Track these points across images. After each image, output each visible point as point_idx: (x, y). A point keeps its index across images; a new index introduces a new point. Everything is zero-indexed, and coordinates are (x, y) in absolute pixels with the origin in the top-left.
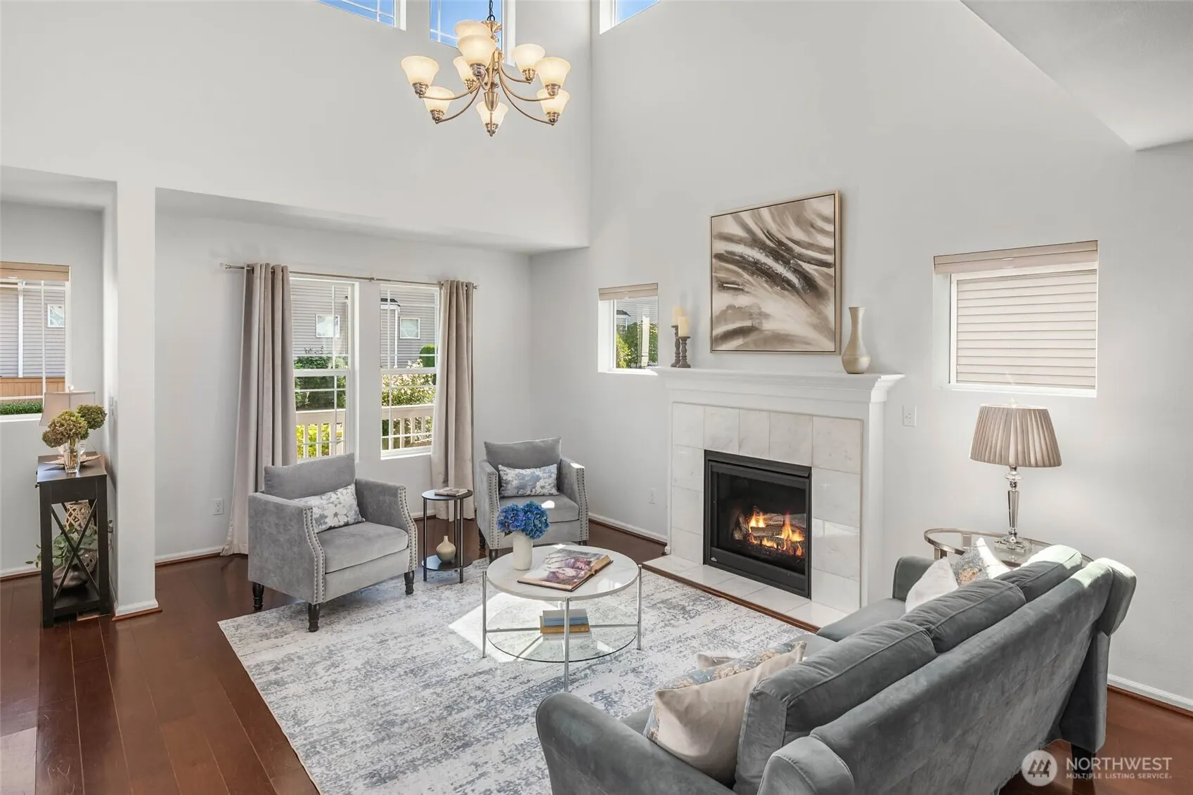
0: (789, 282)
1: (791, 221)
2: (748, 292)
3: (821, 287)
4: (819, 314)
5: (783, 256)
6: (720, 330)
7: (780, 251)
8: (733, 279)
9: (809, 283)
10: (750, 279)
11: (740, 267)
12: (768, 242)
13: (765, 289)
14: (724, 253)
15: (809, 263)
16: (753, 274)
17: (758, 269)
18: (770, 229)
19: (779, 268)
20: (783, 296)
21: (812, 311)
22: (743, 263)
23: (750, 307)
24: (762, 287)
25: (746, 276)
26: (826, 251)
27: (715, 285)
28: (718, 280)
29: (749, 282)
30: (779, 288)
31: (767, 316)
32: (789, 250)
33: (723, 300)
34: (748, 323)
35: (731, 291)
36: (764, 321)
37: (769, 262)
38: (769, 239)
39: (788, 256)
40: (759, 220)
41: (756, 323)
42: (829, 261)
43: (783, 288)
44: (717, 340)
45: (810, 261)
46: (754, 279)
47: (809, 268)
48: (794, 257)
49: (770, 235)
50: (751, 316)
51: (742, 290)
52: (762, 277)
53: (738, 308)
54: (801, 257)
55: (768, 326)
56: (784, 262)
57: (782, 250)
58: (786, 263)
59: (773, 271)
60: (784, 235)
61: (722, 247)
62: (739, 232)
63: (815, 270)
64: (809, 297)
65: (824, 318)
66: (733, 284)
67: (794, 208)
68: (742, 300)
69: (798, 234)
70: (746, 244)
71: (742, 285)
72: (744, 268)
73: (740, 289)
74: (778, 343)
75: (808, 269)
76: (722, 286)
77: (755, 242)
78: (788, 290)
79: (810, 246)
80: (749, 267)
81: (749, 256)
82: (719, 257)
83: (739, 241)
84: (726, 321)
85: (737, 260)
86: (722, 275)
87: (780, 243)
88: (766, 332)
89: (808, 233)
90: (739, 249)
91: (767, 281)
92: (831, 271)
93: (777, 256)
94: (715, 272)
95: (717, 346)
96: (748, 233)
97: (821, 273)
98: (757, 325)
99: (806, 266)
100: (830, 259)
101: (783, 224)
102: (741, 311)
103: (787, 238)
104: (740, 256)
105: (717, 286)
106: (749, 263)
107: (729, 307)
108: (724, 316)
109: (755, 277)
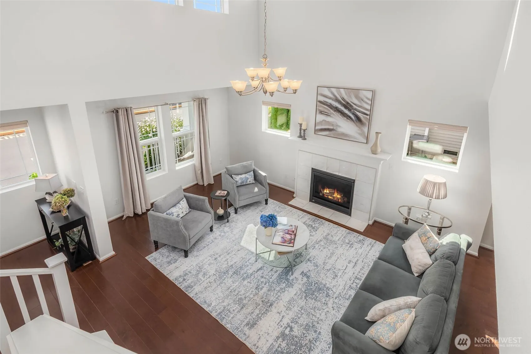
0: (350, 117)
1: (353, 95)
2: (332, 117)
3: (364, 122)
4: (361, 130)
5: (348, 108)
6: (318, 127)
7: (347, 106)
8: (326, 111)
9: (359, 119)
10: (333, 112)
11: (329, 108)
13: (340, 117)
14: (323, 101)
15: (359, 112)
16: (335, 111)
17: (337, 110)
18: (344, 97)
19: (346, 111)
20: (348, 122)
21: (359, 128)
22: (331, 106)
23: (333, 122)
24: (338, 116)
25: (332, 111)
26: (367, 110)
28: (319, 110)
29: (333, 114)
30: (346, 118)
31: (339, 126)
32: (351, 106)
33: (320, 118)
34: (332, 127)
35: (324, 115)
36: (338, 128)
37: (343, 108)
38: (343, 100)
39: (350, 108)
40: (339, 92)
41: (335, 128)
43: (348, 119)
44: (316, 131)
47: (359, 114)
48: (353, 109)
49: (343, 99)
50: (333, 125)
51: (330, 115)
52: (339, 113)
53: (328, 121)
54: (356, 109)
55: (340, 130)
56: (349, 110)
57: (348, 105)
58: (350, 110)
59: (344, 112)
60: (350, 100)
61: (321, 99)
62: (330, 95)
63: (362, 115)
64: (358, 124)
65: (364, 132)
66: (326, 113)
67: (356, 91)
68: (329, 119)
69: (356, 101)
70: (333, 100)
72: (331, 108)
73: (329, 115)
74: (343, 137)
75: (359, 115)
76: (321, 112)
77: (337, 100)
78: (349, 120)
79: (360, 107)
80: (334, 109)
81: (333, 104)
82: (320, 102)
83: (330, 98)
84: (322, 125)
85: (329, 105)
86: (321, 109)
87: (348, 103)
88: (339, 132)
89: (360, 102)
90: (330, 101)
91: (341, 115)
92: (368, 117)
93: (346, 107)
94: (318, 107)
95: (318, 132)
96: (334, 96)
97: (363, 117)
98: (335, 129)
99: (358, 113)
100: (368, 113)
101: (350, 96)
102: (329, 123)
103: (351, 102)
104: (330, 104)
105: (319, 112)
106: (334, 107)
107: (324, 120)
108: (321, 123)
109: (336, 112)
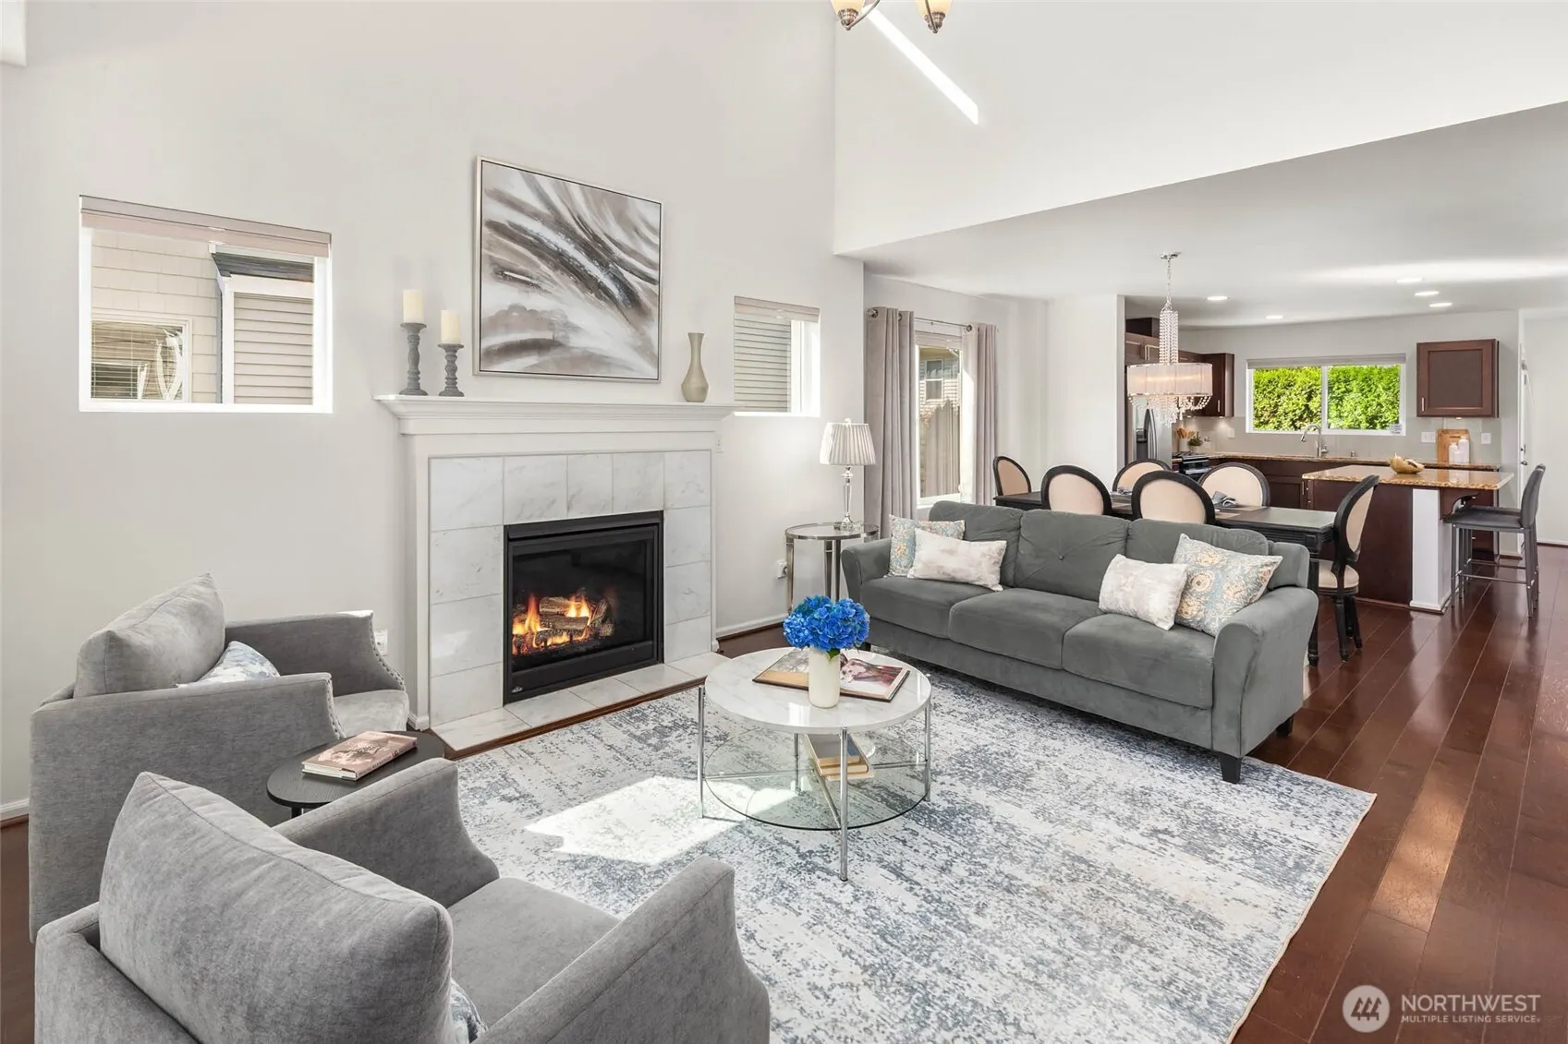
0: (606, 291)
1: (611, 213)
2: (546, 291)
3: (646, 306)
4: (641, 334)
5: (600, 256)
6: (496, 339)
7: (594, 248)
8: (522, 267)
9: (632, 297)
10: (550, 272)
11: (535, 253)
12: (580, 232)
13: (573, 291)
14: (507, 224)
15: (631, 272)
16: (555, 268)
17: (562, 263)
18: (582, 215)
19: (593, 269)
20: (600, 307)
21: (634, 330)
22: (538, 247)
23: (551, 312)
24: (569, 288)
25: (544, 268)
26: (650, 264)
27: (488, 270)
28: (493, 262)
29: (549, 278)
30: (593, 295)
31: (576, 329)
32: (607, 250)
33: (500, 296)
34: (548, 335)
35: (516, 284)
36: (571, 335)
37: (581, 258)
38: (584, 231)
39: (606, 258)
40: (567, 197)
41: (559, 336)
42: (653, 277)
43: (599, 297)
44: (489, 355)
45: (633, 271)
46: (557, 276)
47: (632, 280)
48: (613, 261)
49: (584, 227)
50: (551, 325)
51: (537, 286)
52: (570, 276)
53: (531, 311)
54: (621, 262)
55: (577, 342)
56: (601, 264)
57: (599, 247)
58: (603, 265)
59: (585, 271)
60: (602, 230)
61: (501, 214)
62: (538, 205)
63: (639, 283)
64: (631, 313)
65: (648, 341)
66: (523, 274)
67: (616, 201)
68: (535, 301)
69: (619, 235)
70: (544, 223)
71: (538, 279)
72: (541, 256)
73: (533, 285)
74: (589, 366)
75: (632, 283)
76: (502, 273)
77: (559, 224)
78: (605, 300)
79: (632, 253)
80: (550, 257)
81: (549, 241)
82: (496, 227)
83: (535, 215)
84: (508, 328)
85: (531, 242)
86: (505, 256)
87: (596, 238)
88: (575, 350)
89: (631, 237)
90: (535, 227)
91: (576, 282)
92: (655, 288)
93: (591, 254)
94: (489, 249)
95: (491, 362)
96: (549, 209)
97: (645, 289)
98: (561, 340)
99: (627, 275)
100: (653, 273)
101: (601, 215)
102: (534, 317)
103: (606, 235)
104: (536, 238)
105: (491, 271)
106: (551, 252)
107: (513, 308)
108: (502, 320)
109: (559, 272)
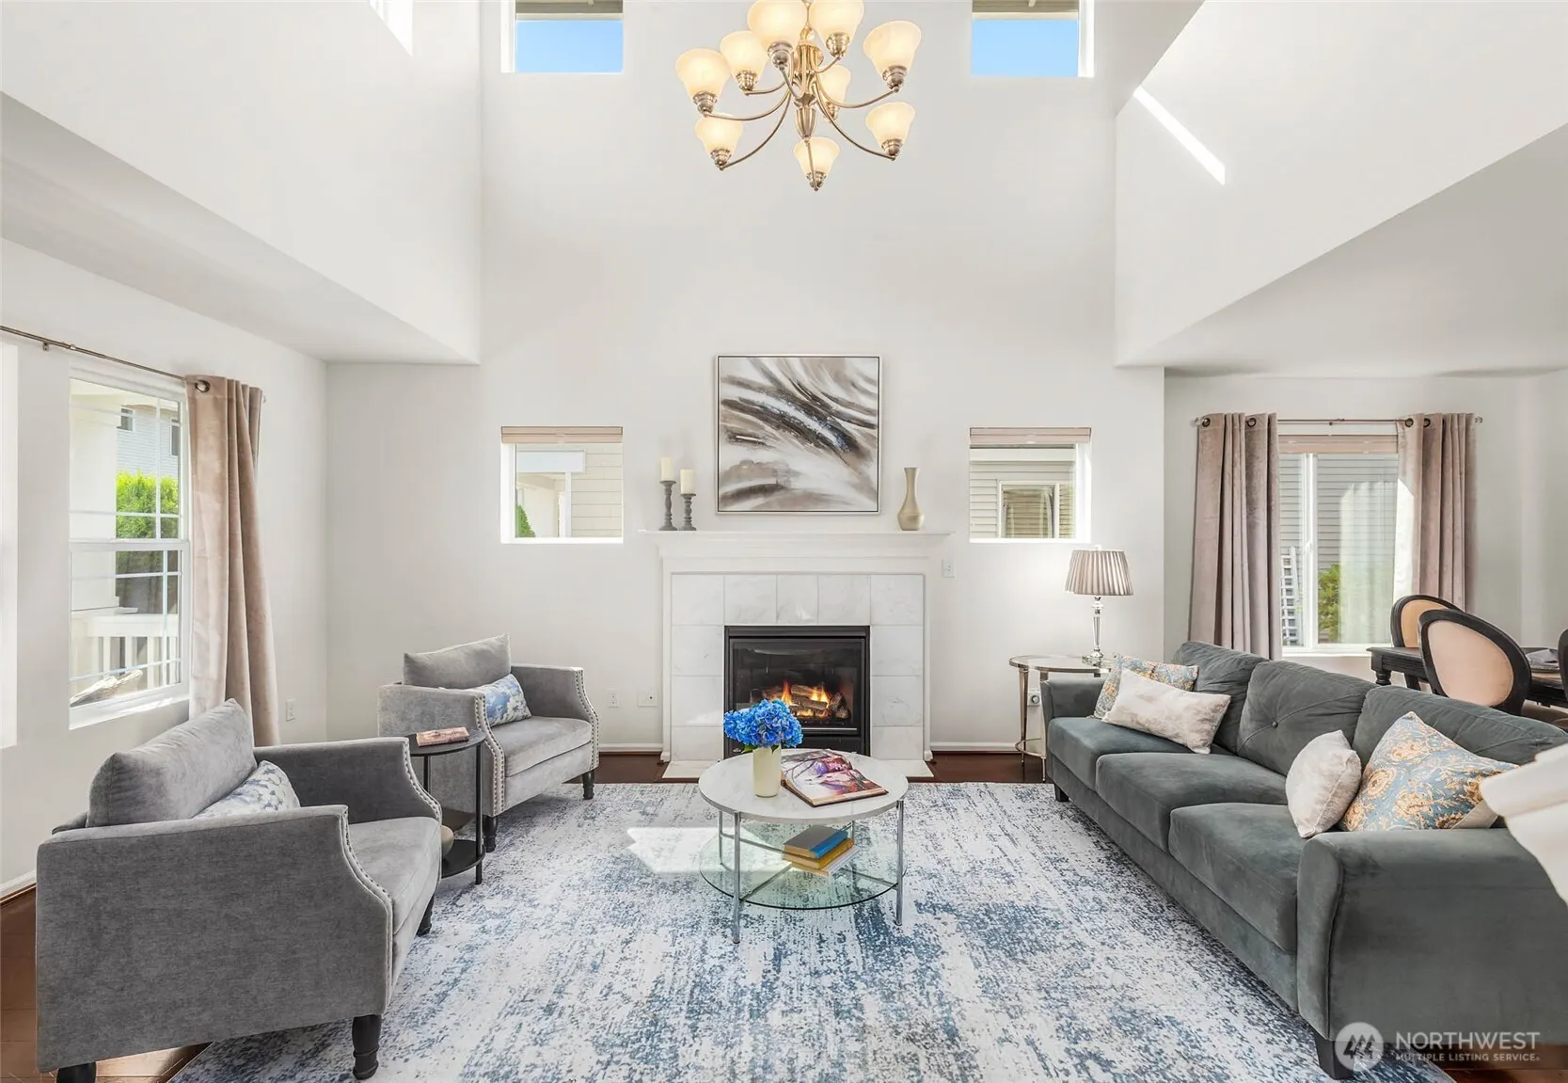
0: (824, 440)
1: (827, 373)
2: (770, 447)
3: (862, 447)
4: (860, 473)
5: (817, 412)
6: (731, 488)
7: (814, 406)
8: (750, 431)
9: (849, 443)
10: (774, 432)
11: (761, 419)
12: (799, 395)
13: (798, 447)
14: (737, 400)
15: (849, 422)
16: (778, 427)
17: (784, 422)
18: (801, 381)
19: (813, 424)
20: (818, 454)
21: (851, 470)
22: (764, 414)
23: (775, 463)
24: (790, 442)
25: (768, 428)
26: (869, 412)
27: (724, 437)
28: (728, 430)
29: (777, 439)
30: (812, 445)
31: (796, 474)
32: (825, 406)
33: (734, 455)
34: (772, 481)
35: (746, 444)
36: (792, 479)
37: (801, 416)
38: (803, 394)
39: (824, 413)
40: (786, 367)
41: (781, 481)
42: (872, 423)
43: (818, 446)
44: (725, 500)
45: (850, 420)
46: (780, 434)
47: (850, 428)
48: (831, 414)
49: (800, 387)
50: (775, 473)
51: (763, 444)
52: (790, 432)
53: (758, 463)
54: (839, 414)
55: (798, 485)
56: (819, 419)
57: (817, 405)
58: (821, 419)
59: (805, 426)
60: (820, 390)
61: (735, 393)
62: (761, 380)
63: (858, 430)
64: (850, 456)
65: (866, 480)
66: (751, 436)
67: (835, 366)
68: (761, 456)
69: (836, 391)
70: (768, 393)
71: (763, 438)
72: (766, 420)
73: (759, 443)
74: (812, 502)
75: (849, 430)
76: (735, 437)
77: (781, 392)
78: (823, 447)
79: (849, 405)
80: (773, 420)
81: (773, 407)
82: (730, 404)
83: (761, 389)
84: (740, 478)
85: (757, 410)
86: (734, 425)
87: (815, 398)
88: (796, 491)
89: (848, 392)
90: (759, 399)
91: (797, 436)
92: (874, 432)
93: (809, 410)
94: (724, 421)
95: (726, 505)
96: (772, 382)
97: (861, 434)
98: (783, 484)
99: (845, 425)
100: (872, 420)
101: (821, 379)
102: (761, 468)
103: (823, 393)
104: (761, 407)
105: (726, 436)
106: (773, 415)
107: (744, 462)
108: (735, 472)
109: (781, 431)
